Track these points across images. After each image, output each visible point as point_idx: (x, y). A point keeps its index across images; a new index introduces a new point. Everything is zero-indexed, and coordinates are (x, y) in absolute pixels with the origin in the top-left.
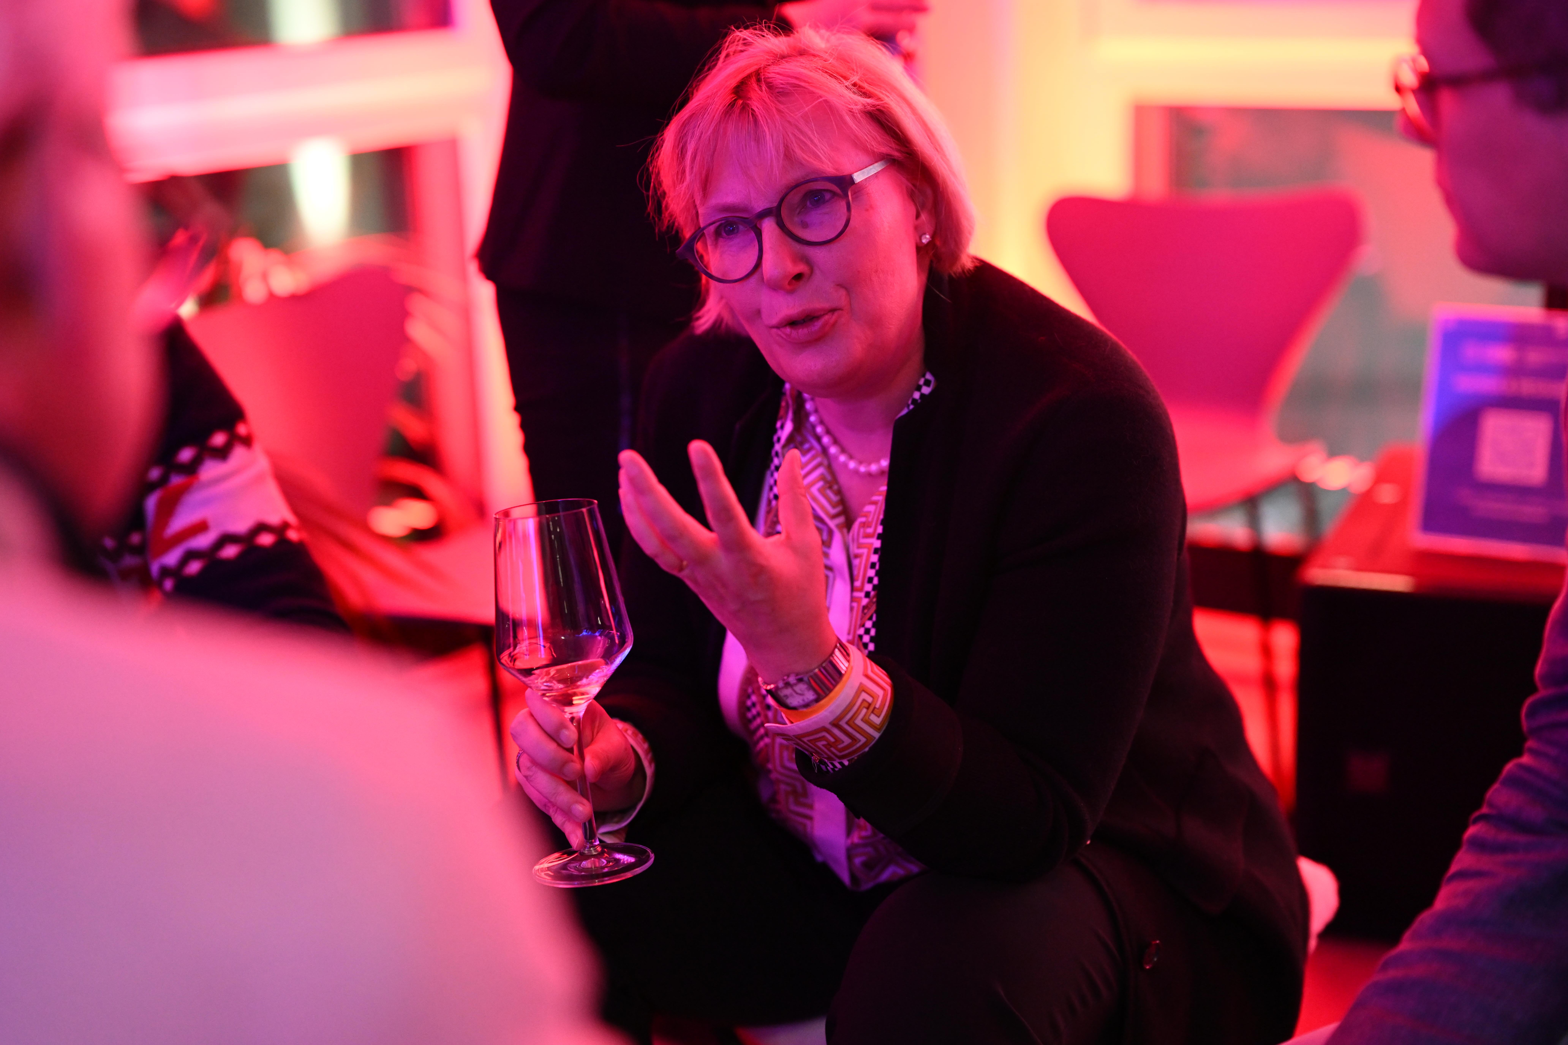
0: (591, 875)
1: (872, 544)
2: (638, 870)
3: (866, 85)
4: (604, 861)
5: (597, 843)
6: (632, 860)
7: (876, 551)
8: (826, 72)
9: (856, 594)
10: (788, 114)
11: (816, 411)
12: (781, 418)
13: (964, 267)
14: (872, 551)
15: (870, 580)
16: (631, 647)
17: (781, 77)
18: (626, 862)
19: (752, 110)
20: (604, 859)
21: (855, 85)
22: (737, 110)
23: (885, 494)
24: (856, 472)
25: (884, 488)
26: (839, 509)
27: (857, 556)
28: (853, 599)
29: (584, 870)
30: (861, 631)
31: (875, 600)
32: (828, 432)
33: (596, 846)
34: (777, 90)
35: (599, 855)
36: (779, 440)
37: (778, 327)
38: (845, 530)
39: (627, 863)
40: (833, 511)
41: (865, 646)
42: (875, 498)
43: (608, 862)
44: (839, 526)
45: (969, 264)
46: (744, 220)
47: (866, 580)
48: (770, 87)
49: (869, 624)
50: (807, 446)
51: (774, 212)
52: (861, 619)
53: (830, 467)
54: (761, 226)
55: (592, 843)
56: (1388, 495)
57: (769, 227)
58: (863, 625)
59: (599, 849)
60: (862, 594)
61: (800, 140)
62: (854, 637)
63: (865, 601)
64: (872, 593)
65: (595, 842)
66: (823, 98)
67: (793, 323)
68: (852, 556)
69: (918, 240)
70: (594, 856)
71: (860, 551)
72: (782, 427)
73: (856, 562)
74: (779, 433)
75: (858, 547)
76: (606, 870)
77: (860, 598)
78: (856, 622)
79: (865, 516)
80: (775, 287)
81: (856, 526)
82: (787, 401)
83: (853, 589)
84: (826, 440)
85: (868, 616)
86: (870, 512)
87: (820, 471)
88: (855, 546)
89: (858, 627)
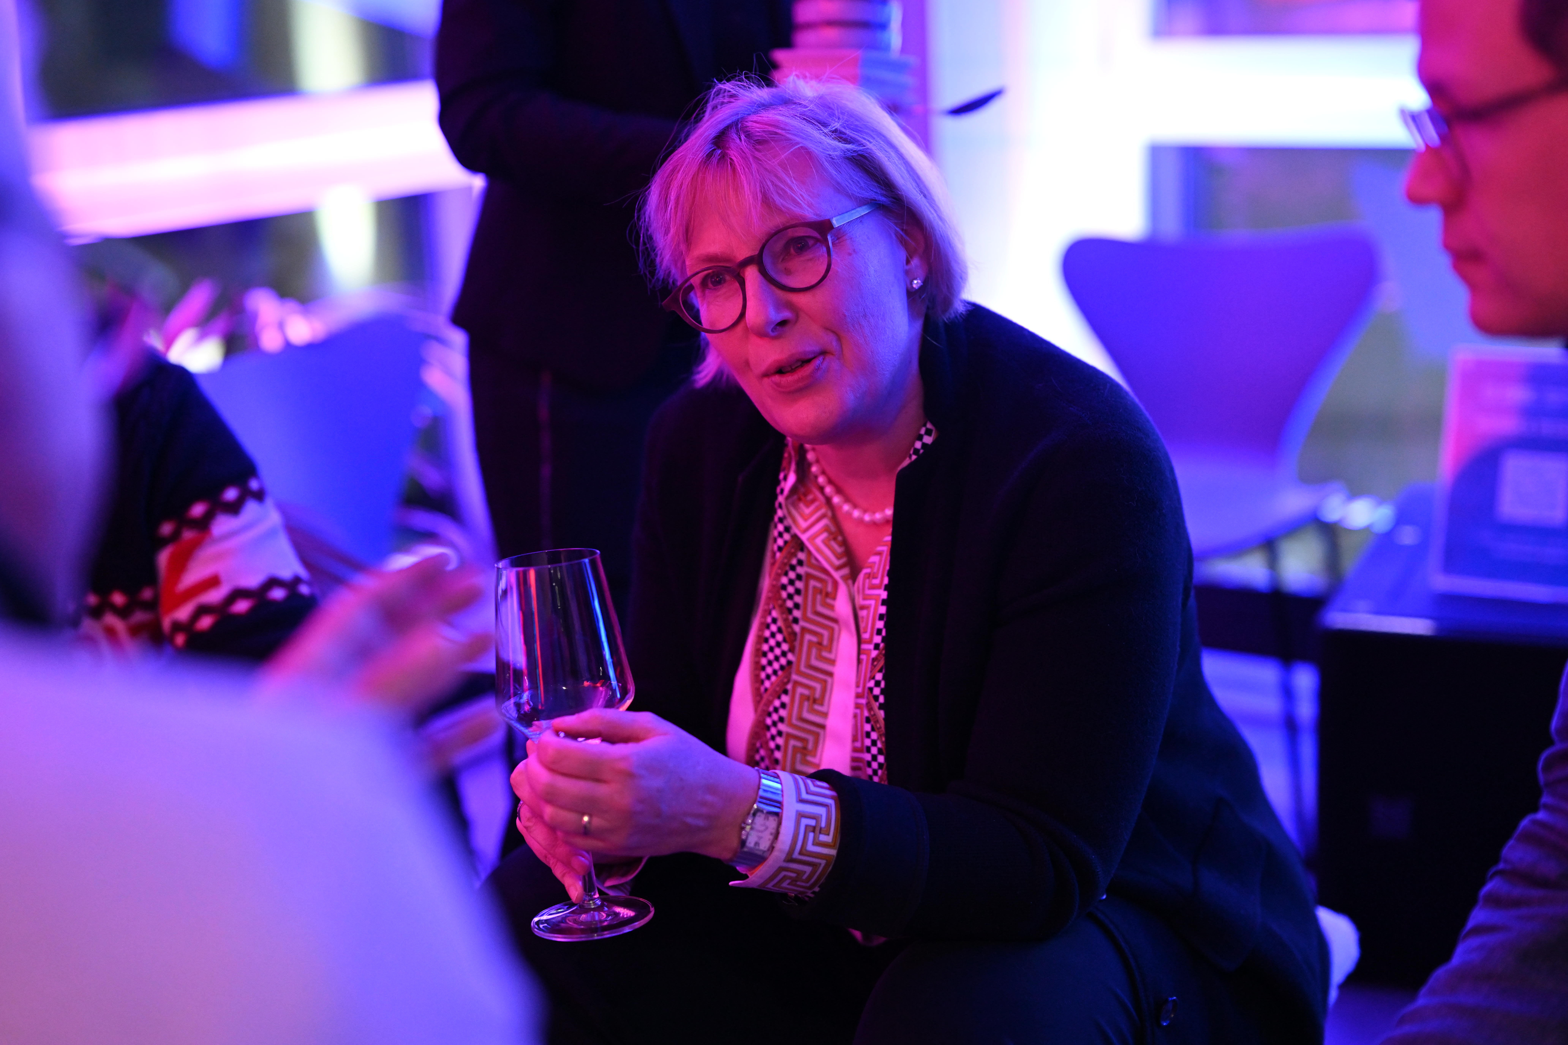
0: (591, 928)
1: (880, 595)
2: (637, 924)
3: (848, 132)
4: (604, 914)
5: (597, 896)
6: (631, 913)
7: (884, 602)
8: (804, 119)
9: (864, 646)
10: (766, 162)
11: (818, 461)
12: (784, 470)
13: (957, 312)
14: (880, 602)
15: (879, 632)
16: (633, 698)
17: (758, 125)
18: (625, 916)
19: (731, 159)
20: (604, 912)
21: (836, 131)
22: (714, 160)
23: (889, 543)
24: (860, 521)
25: (889, 538)
26: (844, 560)
27: (863, 608)
28: (859, 652)
29: (582, 923)
30: (872, 684)
31: (884, 652)
32: (830, 482)
33: (595, 898)
34: (756, 138)
35: (599, 909)
36: (782, 491)
37: (766, 375)
38: (850, 582)
39: (627, 917)
40: (837, 563)
41: (876, 698)
42: (879, 548)
43: (608, 916)
44: (845, 578)
45: (961, 308)
46: (727, 270)
47: (875, 632)
48: (748, 135)
49: (879, 676)
50: (810, 497)
51: (756, 260)
52: (871, 672)
53: (835, 519)
54: (744, 274)
55: (591, 896)
56: (1408, 536)
57: (751, 274)
58: (873, 678)
59: (599, 902)
60: (871, 647)
61: (776, 186)
62: (863, 691)
63: (874, 653)
64: (882, 645)
65: (595, 895)
66: (801, 145)
67: (780, 370)
68: (857, 606)
69: (909, 286)
70: (594, 910)
71: (867, 602)
72: (785, 478)
73: (863, 613)
74: (783, 484)
75: (864, 599)
76: (606, 924)
77: (870, 650)
78: (865, 675)
79: (871, 567)
80: (761, 334)
81: (861, 577)
82: (790, 451)
83: (860, 641)
84: (828, 490)
85: (878, 668)
86: (875, 563)
87: (824, 522)
88: (861, 597)
89: (867, 679)
